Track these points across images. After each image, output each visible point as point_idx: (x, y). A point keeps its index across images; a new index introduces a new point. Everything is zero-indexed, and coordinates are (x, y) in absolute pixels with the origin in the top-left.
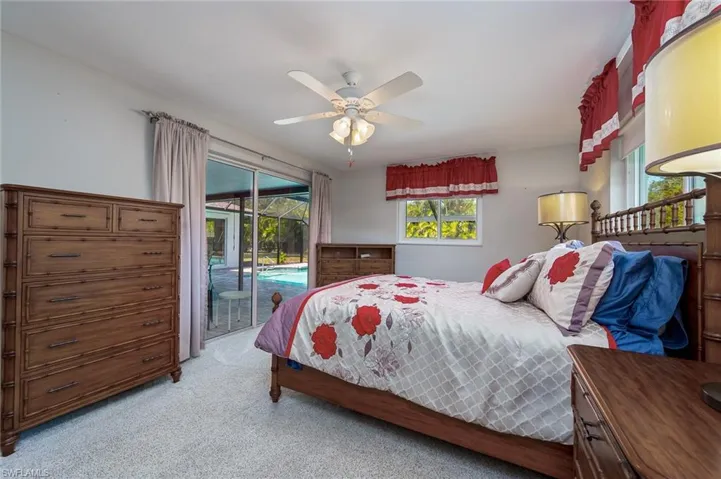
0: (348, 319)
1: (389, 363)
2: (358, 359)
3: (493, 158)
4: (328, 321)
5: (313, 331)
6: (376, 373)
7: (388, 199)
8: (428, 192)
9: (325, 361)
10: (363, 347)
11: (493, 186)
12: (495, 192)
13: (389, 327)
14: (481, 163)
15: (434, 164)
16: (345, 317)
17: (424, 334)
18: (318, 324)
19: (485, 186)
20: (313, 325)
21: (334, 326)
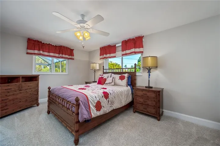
0: (103, 97)
1: (112, 103)
2: (107, 106)
3: (73, 49)
4: (98, 99)
5: (95, 105)
6: (111, 107)
7: (27, 53)
8: (51, 55)
9: (100, 112)
10: (107, 102)
11: (73, 57)
12: (73, 59)
13: (111, 94)
14: (70, 50)
15: (55, 45)
16: (102, 96)
17: (116, 94)
18: (96, 102)
19: (71, 57)
20: (94, 103)
21: (100, 100)
